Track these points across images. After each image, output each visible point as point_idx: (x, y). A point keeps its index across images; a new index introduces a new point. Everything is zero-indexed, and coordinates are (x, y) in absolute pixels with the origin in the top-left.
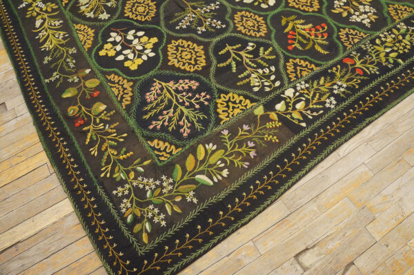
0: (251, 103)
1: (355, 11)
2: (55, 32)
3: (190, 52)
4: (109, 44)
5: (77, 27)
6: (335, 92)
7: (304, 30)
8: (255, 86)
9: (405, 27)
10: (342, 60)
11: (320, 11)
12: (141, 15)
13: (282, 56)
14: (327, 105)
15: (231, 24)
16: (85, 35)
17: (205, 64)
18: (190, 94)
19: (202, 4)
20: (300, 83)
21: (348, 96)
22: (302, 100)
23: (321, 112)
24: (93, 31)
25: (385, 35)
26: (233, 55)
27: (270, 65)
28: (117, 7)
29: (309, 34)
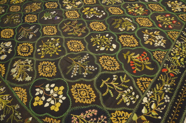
0: (129, 114)
1: (155, 40)
2: (3, 96)
3: (85, 91)
4: (37, 97)
5: (15, 89)
6: (166, 91)
7: (136, 58)
8: (127, 102)
9: (180, 43)
10: (161, 70)
11: (139, 45)
12: (49, 73)
13: (133, 78)
14: (166, 101)
15: (100, 66)
16: (21, 94)
17: (95, 97)
18: (95, 119)
19: (80, 57)
20: (148, 92)
21: (173, 91)
22: (153, 103)
23: (165, 106)
24: (25, 90)
25: (174, 50)
26: (108, 86)
27: (129, 86)
28: (34, 70)
29: (140, 60)
